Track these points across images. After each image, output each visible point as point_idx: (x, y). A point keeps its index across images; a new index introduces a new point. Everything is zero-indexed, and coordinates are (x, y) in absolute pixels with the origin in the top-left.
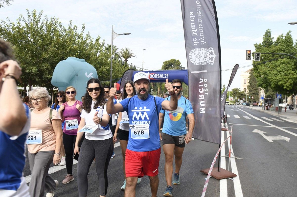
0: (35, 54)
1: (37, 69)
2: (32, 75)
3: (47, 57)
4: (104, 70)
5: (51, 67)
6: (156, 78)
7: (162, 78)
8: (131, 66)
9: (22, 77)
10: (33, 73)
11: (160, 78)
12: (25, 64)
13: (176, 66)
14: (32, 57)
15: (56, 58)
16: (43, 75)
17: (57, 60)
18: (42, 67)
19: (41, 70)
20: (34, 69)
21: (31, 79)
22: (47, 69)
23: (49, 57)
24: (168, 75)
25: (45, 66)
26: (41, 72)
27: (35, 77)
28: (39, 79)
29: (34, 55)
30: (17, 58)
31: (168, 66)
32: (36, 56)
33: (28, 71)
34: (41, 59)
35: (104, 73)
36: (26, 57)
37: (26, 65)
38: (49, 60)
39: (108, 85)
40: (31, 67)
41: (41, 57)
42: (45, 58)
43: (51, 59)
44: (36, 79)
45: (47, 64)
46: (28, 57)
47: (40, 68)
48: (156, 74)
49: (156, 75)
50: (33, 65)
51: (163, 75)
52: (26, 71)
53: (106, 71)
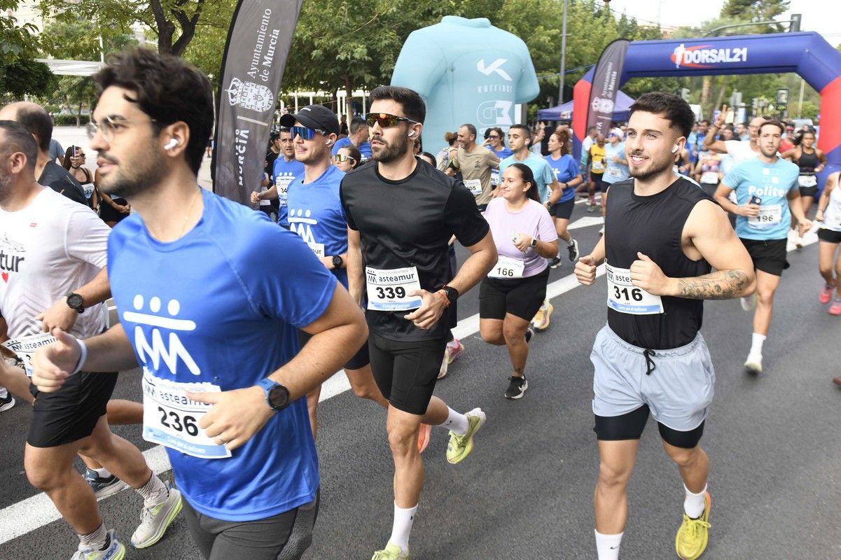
0: (357, 5)
1: (367, 48)
2: (354, 65)
3: (390, 11)
4: (545, 39)
5: (399, 40)
6: (706, 64)
7: (724, 61)
8: (624, 18)
9: (328, 73)
10: (356, 59)
11: (719, 61)
12: (335, 36)
13: (772, 4)
14: (352, 14)
15: (413, 13)
16: (381, 63)
17: (415, 18)
18: (378, 40)
19: (375, 50)
20: (359, 50)
21: (351, 78)
22: (391, 46)
23: (395, 11)
24: (744, 52)
25: (386, 39)
26: (375, 56)
27: (361, 72)
28: (373, 77)
29: (356, 8)
30: (316, 21)
31: (741, 7)
32: (361, 12)
33: (345, 55)
34: (374, 18)
35: (545, 46)
36: (337, 16)
37: (337, 40)
38: (392, 19)
39: (555, 84)
40: (352, 45)
41: (374, 15)
42: (384, 15)
43: (398, 15)
44: (366, 78)
45: (390, 31)
46: (341, 15)
47: (371, 45)
48: (704, 49)
49: (707, 51)
50: (356, 37)
51: (728, 51)
52: (338, 56)
53: (549, 42)
